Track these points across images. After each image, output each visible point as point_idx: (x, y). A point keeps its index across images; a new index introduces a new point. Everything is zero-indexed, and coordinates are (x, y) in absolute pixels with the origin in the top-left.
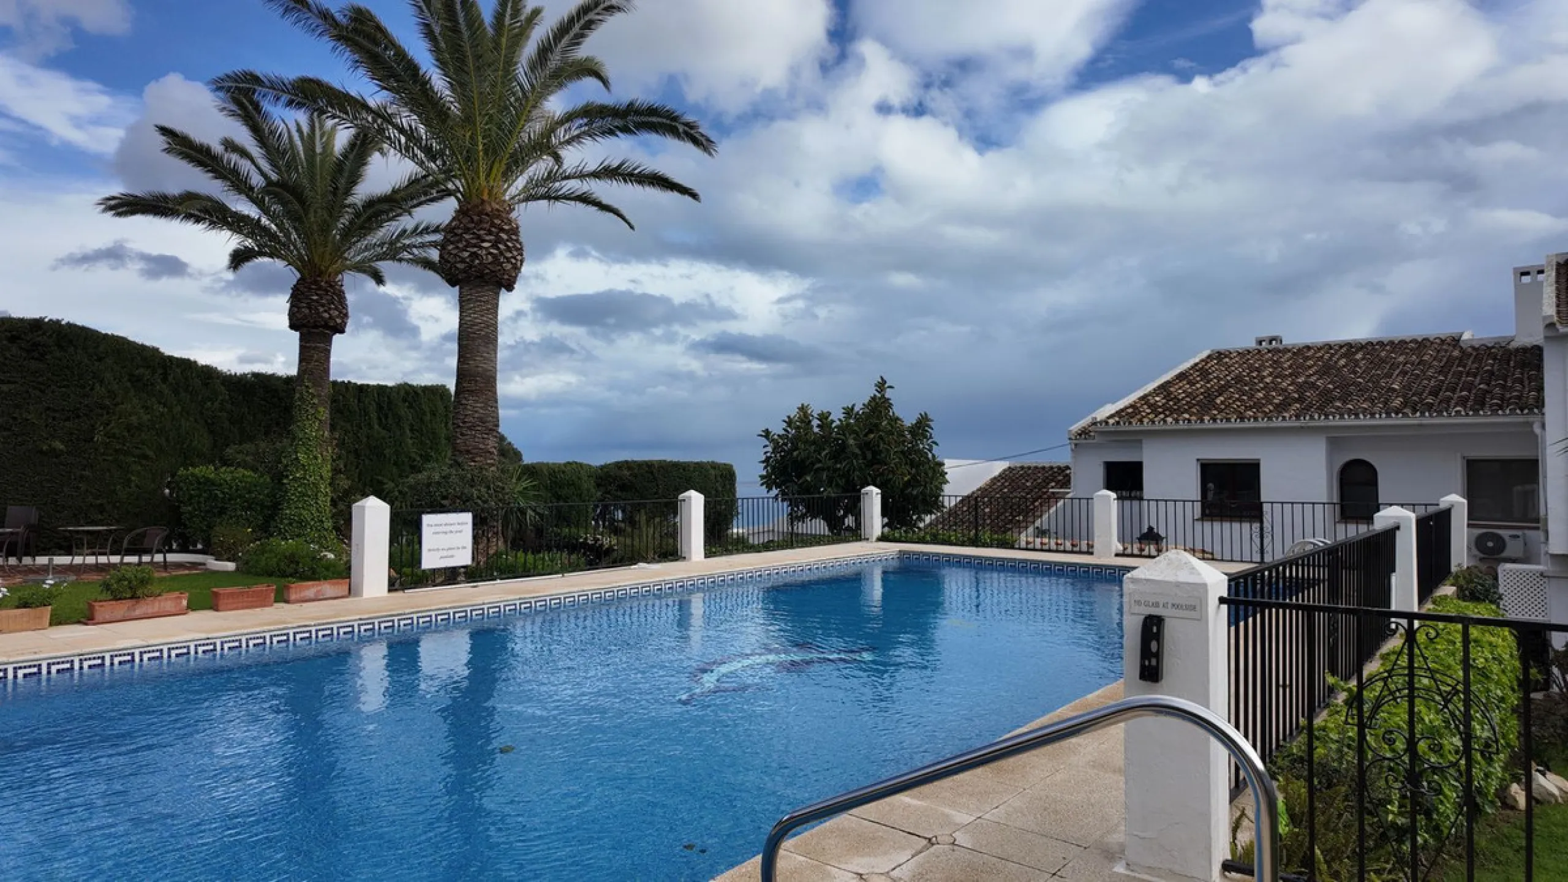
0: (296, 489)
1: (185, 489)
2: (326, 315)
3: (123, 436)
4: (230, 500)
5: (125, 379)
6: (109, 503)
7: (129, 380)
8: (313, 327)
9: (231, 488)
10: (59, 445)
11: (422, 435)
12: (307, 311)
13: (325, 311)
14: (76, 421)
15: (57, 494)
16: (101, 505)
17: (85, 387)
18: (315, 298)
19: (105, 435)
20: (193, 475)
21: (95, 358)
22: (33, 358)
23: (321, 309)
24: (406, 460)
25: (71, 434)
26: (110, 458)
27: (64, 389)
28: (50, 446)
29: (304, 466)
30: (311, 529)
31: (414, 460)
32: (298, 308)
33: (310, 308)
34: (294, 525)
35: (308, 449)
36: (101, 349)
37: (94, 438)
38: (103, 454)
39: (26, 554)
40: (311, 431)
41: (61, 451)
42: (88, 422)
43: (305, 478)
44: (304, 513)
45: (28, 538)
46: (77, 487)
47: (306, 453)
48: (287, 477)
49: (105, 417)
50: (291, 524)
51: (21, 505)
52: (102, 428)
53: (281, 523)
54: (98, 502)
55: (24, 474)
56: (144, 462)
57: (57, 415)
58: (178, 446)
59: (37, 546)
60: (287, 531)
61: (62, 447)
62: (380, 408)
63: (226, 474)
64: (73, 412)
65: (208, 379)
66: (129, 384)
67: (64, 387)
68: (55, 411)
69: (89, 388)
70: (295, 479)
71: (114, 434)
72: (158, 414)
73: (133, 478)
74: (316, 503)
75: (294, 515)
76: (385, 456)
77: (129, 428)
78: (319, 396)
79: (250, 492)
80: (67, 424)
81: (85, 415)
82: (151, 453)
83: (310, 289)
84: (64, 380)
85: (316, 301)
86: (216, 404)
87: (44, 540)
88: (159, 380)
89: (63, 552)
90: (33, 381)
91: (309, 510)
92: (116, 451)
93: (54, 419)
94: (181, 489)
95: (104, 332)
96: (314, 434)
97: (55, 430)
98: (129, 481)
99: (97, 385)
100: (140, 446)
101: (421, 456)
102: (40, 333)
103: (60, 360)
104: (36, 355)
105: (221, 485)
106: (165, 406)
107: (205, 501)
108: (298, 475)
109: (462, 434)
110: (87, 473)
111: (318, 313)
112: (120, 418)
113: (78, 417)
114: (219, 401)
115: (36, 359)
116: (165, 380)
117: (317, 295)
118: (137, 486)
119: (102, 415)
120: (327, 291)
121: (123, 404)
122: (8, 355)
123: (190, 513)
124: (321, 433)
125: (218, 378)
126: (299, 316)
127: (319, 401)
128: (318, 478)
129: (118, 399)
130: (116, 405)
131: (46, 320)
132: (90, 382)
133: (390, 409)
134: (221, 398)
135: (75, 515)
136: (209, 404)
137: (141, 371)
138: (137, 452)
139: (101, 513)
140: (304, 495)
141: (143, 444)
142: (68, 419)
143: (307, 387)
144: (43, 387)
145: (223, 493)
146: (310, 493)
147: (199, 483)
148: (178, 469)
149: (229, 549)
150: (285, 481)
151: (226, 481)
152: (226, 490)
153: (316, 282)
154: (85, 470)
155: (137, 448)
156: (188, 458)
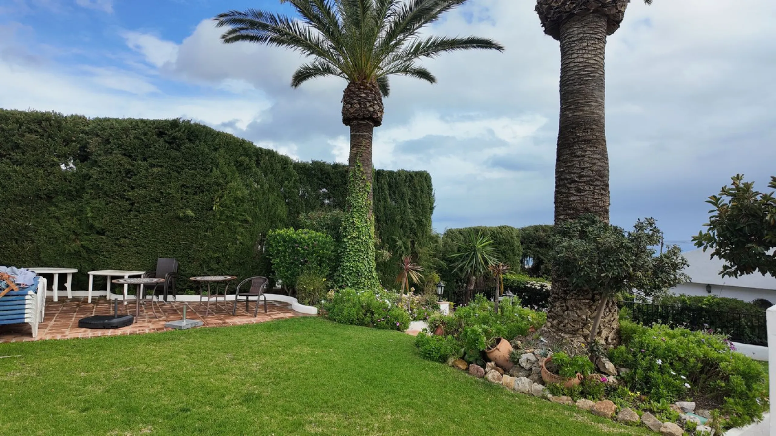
0: (353, 247)
1: (274, 245)
2: (371, 109)
3: (232, 206)
4: (308, 254)
5: (233, 164)
6: (223, 256)
7: (235, 165)
8: (361, 120)
9: (308, 245)
10: (190, 213)
11: (416, 206)
12: (357, 106)
13: (370, 106)
14: (201, 195)
15: (189, 249)
16: (218, 257)
17: (206, 170)
18: (363, 95)
19: (220, 205)
20: (279, 235)
21: (213, 148)
22: (173, 148)
23: (368, 104)
24: (408, 224)
25: (198, 204)
26: (224, 223)
27: (193, 171)
28: (184, 213)
29: (358, 228)
30: (365, 278)
31: (413, 224)
32: (351, 104)
33: (360, 104)
34: (353, 274)
35: (361, 215)
36: (217, 141)
37: (213, 207)
38: (219, 219)
39: (170, 293)
40: (362, 201)
41: (192, 217)
42: (209, 196)
43: (359, 238)
44: (360, 265)
45: (171, 282)
46: (202, 244)
47: (359, 218)
48: (346, 236)
49: (220, 191)
50: (350, 274)
51: (167, 257)
52: (218, 200)
53: (343, 272)
54: (216, 255)
55: (168, 234)
56: (245, 225)
57: (189, 190)
58: (268, 214)
59: (177, 288)
60: (348, 280)
61: (192, 214)
62: (390, 186)
63: (304, 234)
64: (199, 188)
65: (285, 164)
66: (234, 168)
67: (192, 169)
68: (188, 187)
69: (209, 170)
70: (352, 239)
71: (226, 205)
72: (254, 190)
73: (239, 237)
74: (367, 257)
75: (352, 267)
76: (396, 221)
77: (236, 200)
78: (366, 173)
79: (322, 249)
80: (195, 197)
81: (207, 190)
82: (250, 219)
83: (359, 89)
84: (192, 164)
85: (364, 98)
86: (291, 184)
87: (182, 283)
88: (254, 165)
89: (192, 292)
90: (173, 165)
91: (363, 263)
92: (227, 217)
93: (187, 193)
94: (271, 246)
95: (217, 130)
96: (364, 203)
97: (188, 202)
98: (236, 239)
99: (214, 169)
100: (243, 213)
101: (416, 221)
102: (177, 129)
103: (190, 149)
104: (174, 145)
105: (301, 243)
106: (258, 183)
107: (289, 256)
108: (354, 235)
109: (579, 190)
110: (208, 234)
111: (366, 108)
112: (229, 193)
113: (203, 192)
114: (292, 180)
115: (175, 149)
116: (258, 164)
117: (365, 93)
118: (241, 243)
119: (218, 191)
120: (371, 91)
121: (231, 182)
122: (157, 146)
123: (278, 264)
124: (369, 202)
125: (291, 164)
126: (352, 110)
127: (367, 177)
128: (367, 237)
129: (229, 178)
130: (226, 183)
131: (181, 120)
132: (210, 166)
133: (396, 188)
134: (294, 178)
135: (201, 265)
136: (286, 182)
137: (243, 158)
138: (240, 218)
139: (218, 263)
140: (360, 251)
141: (245, 212)
142: (196, 193)
143: (359, 166)
144: (179, 170)
145: (303, 249)
146: (363, 250)
147: (285, 241)
148: (267, 231)
149: (310, 295)
150: (345, 240)
151: (304, 239)
152: (306, 247)
153: (363, 84)
154: (207, 232)
155: (241, 215)
156: (274, 223)
